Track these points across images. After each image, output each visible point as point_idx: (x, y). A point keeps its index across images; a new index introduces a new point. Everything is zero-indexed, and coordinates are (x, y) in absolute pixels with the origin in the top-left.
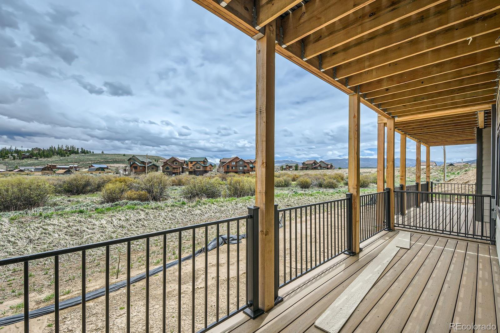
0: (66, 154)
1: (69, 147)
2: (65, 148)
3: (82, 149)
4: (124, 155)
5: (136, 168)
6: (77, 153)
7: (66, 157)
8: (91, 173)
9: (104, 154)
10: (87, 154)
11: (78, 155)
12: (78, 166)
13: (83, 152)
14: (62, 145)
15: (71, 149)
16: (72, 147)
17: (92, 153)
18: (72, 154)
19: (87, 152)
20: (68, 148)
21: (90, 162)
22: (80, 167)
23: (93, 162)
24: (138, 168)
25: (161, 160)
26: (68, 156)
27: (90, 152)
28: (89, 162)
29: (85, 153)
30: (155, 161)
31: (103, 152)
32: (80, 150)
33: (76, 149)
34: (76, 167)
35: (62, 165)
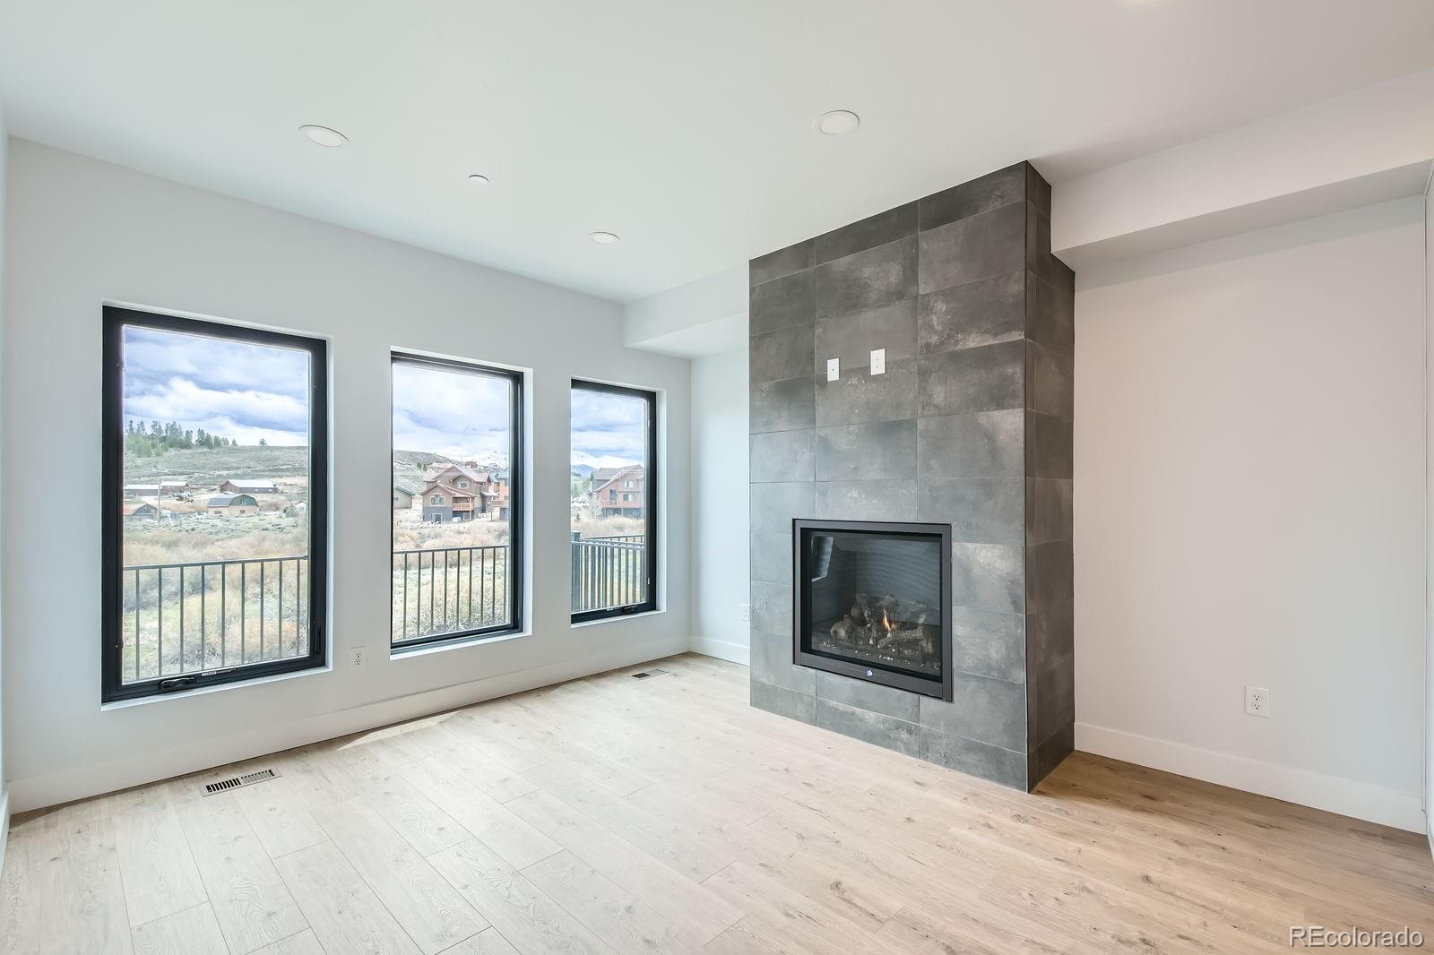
0: (153, 448)
1: (163, 428)
3: (201, 432)
6: (186, 445)
7: (154, 458)
8: (216, 513)
9: (268, 448)
10: (215, 451)
11: (188, 451)
12: (187, 485)
13: (205, 442)
14: (142, 422)
15: (167, 432)
16: (173, 428)
17: (231, 443)
18: (171, 449)
19: (218, 443)
20: (160, 430)
21: (225, 473)
22: (195, 486)
23: (232, 472)
25: (435, 465)
26: (158, 454)
27: (226, 442)
28: (221, 473)
29: (210, 447)
30: (419, 466)
31: (262, 442)
32: (195, 438)
33: (184, 434)
34: (181, 489)
35: (141, 483)
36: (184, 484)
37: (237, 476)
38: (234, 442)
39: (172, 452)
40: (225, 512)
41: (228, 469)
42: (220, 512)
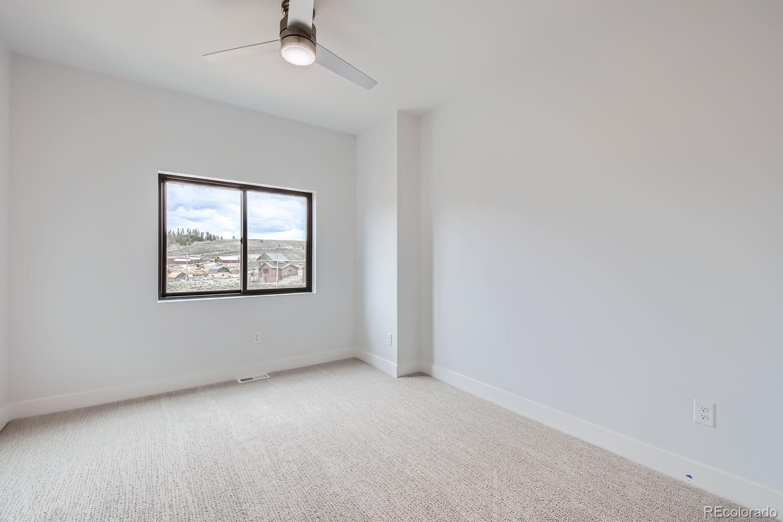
0: (187, 241)
1: (192, 231)
2: (186, 233)
3: (208, 233)
4: (262, 241)
5: (266, 271)
6: (201, 239)
7: (187, 246)
8: (212, 276)
9: (236, 241)
10: (213, 242)
11: (202, 242)
12: (201, 259)
13: (210, 238)
14: (183, 229)
15: (193, 233)
16: (195, 231)
17: (220, 238)
18: (194, 242)
19: (215, 238)
20: (190, 233)
21: (217, 253)
22: (205, 260)
23: (220, 253)
24: (270, 271)
26: (190, 244)
27: (218, 238)
29: (211, 240)
31: (233, 238)
32: (205, 236)
33: (200, 234)
34: (198, 261)
35: (182, 258)
36: (199, 259)
37: (222, 255)
38: (221, 238)
39: (196, 243)
40: (216, 275)
41: (219, 251)
42: (213, 276)
